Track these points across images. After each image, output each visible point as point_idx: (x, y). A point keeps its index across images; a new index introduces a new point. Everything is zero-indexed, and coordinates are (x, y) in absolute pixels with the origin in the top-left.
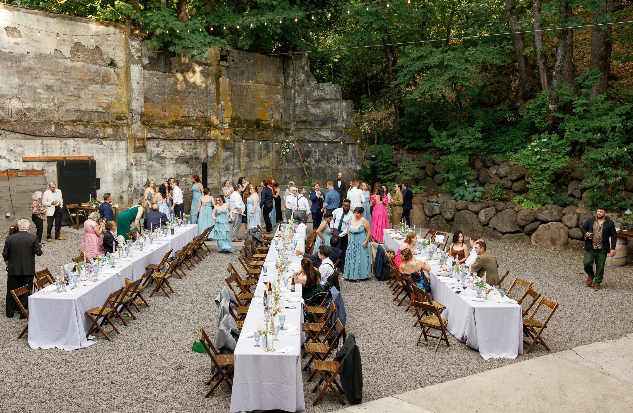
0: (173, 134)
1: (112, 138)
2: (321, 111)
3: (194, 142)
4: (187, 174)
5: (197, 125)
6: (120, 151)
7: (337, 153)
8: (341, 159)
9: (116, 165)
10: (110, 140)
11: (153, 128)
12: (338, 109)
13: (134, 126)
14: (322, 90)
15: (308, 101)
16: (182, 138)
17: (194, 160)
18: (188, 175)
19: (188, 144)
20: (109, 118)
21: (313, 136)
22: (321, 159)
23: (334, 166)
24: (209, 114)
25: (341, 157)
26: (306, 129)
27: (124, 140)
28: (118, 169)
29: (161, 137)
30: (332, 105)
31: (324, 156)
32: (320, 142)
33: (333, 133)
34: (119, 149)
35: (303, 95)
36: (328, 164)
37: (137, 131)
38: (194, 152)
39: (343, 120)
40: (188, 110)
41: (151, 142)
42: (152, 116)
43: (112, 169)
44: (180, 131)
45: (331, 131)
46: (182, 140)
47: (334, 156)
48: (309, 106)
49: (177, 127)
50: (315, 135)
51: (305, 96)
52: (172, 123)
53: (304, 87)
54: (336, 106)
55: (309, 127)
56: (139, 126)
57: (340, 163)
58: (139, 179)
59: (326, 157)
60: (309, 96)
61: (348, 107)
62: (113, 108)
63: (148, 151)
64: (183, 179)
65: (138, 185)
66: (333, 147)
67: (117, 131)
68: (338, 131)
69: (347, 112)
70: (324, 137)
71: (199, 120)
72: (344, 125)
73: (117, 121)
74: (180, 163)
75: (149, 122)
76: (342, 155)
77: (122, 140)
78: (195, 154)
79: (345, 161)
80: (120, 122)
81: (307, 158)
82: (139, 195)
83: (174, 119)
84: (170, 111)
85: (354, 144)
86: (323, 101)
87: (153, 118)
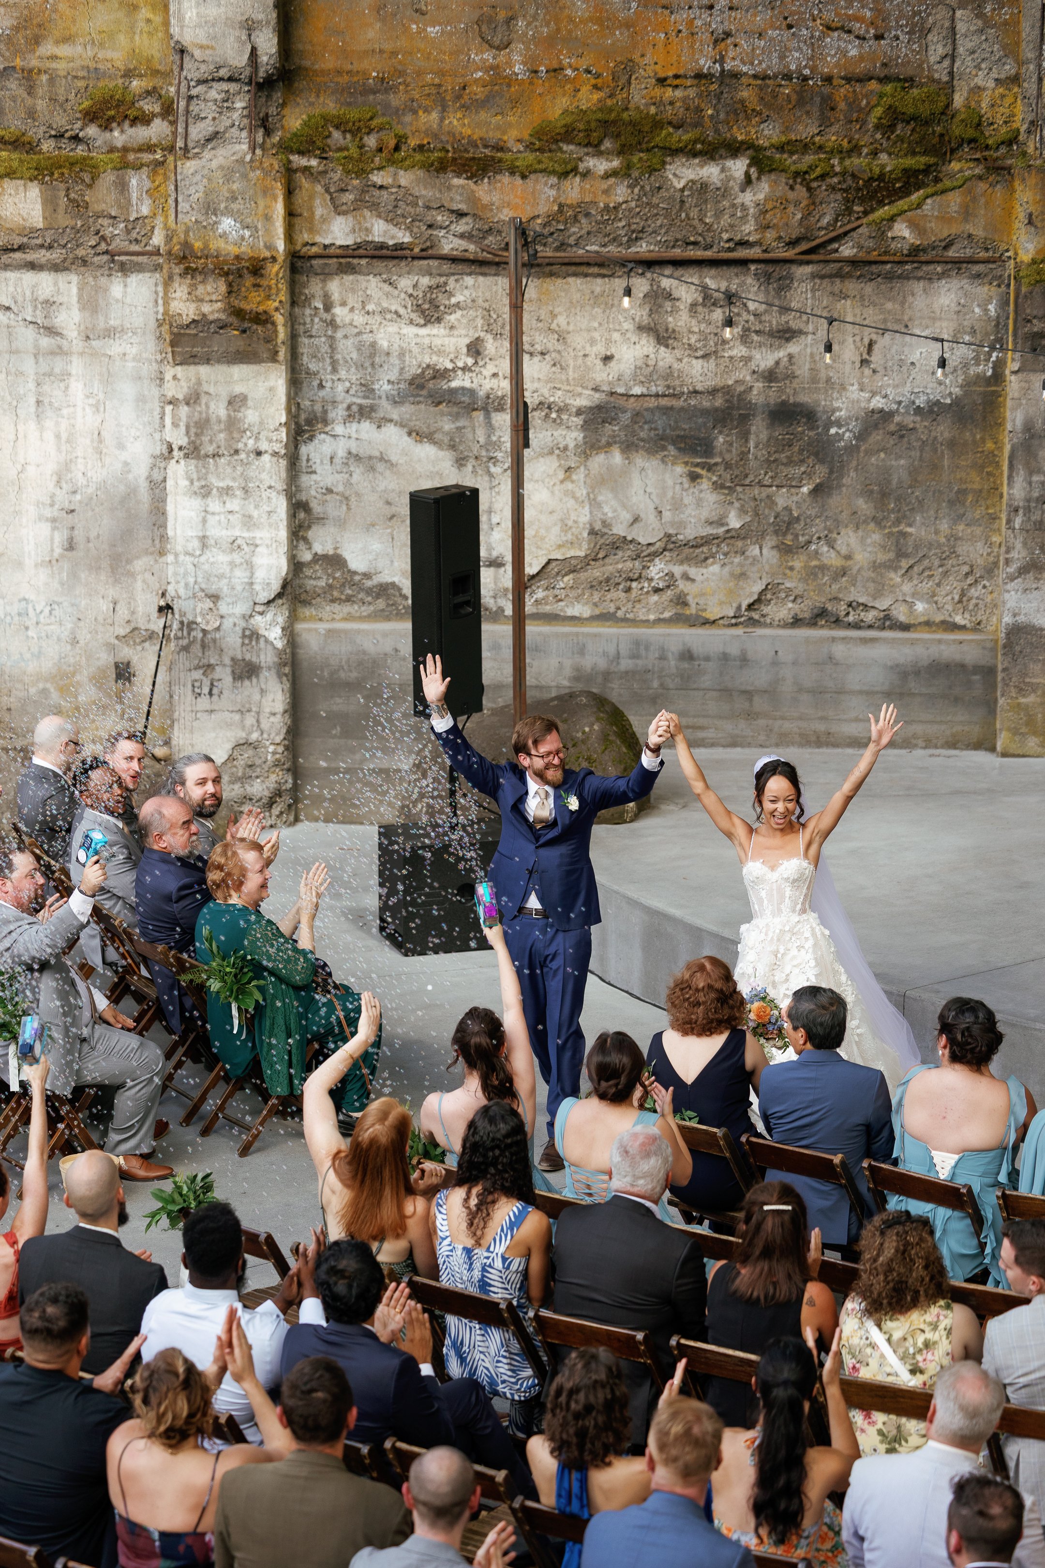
0: (551, 219)
1: (41, 256)
3: (766, 278)
4: (690, 533)
5: (805, 147)
6: (115, 348)
9: (84, 444)
10: (33, 266)
11: (377, 178)
13: (189, 167)
16: (643, 248)
17: (759, 430)
18: (706, 541)
19: (708, 299)
20: (32, 114)
24: (937, 49)
27: (139, 268)
28: (97, 474)
29: (450, 244)
34: (110, 333)
37: (210, 208)
38: (765, 359)
40: (717, 22)
41: (372, 285)
42: (384, 85)
43: (50, 467)
44: (621, 192)
46: (649, 264)
49: (600, 165)
52: (567, 134)
56: (228, 174)
58: (219, 559)
62: (67, 39)
63: (347, 348)
64: (657, 570)
65: (215, 598)
67: (78, 206)
71: (828, 105)
73: (92, 131)
74: (628, 448)
75: (356, 130)
77: (124, 269)
78: (770, 376)
80: (119, 137)
82: (224, 674)
83: (588, 99)
84: (551, 41)
87: (396, 100)
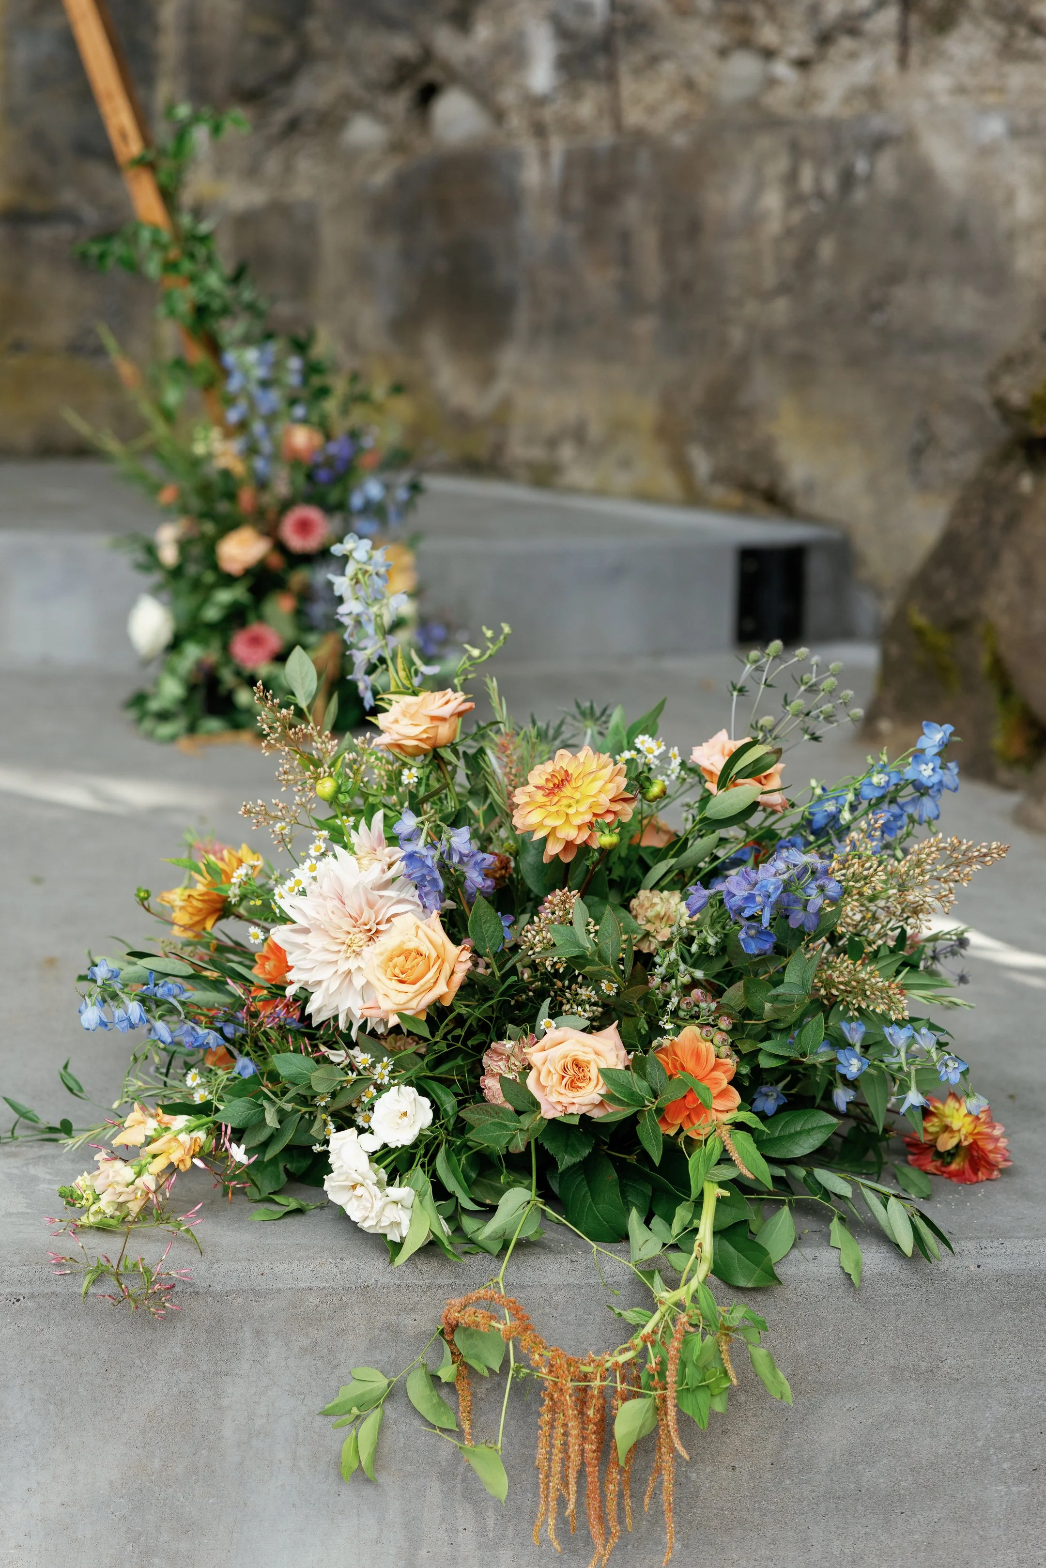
36: (743, 69)
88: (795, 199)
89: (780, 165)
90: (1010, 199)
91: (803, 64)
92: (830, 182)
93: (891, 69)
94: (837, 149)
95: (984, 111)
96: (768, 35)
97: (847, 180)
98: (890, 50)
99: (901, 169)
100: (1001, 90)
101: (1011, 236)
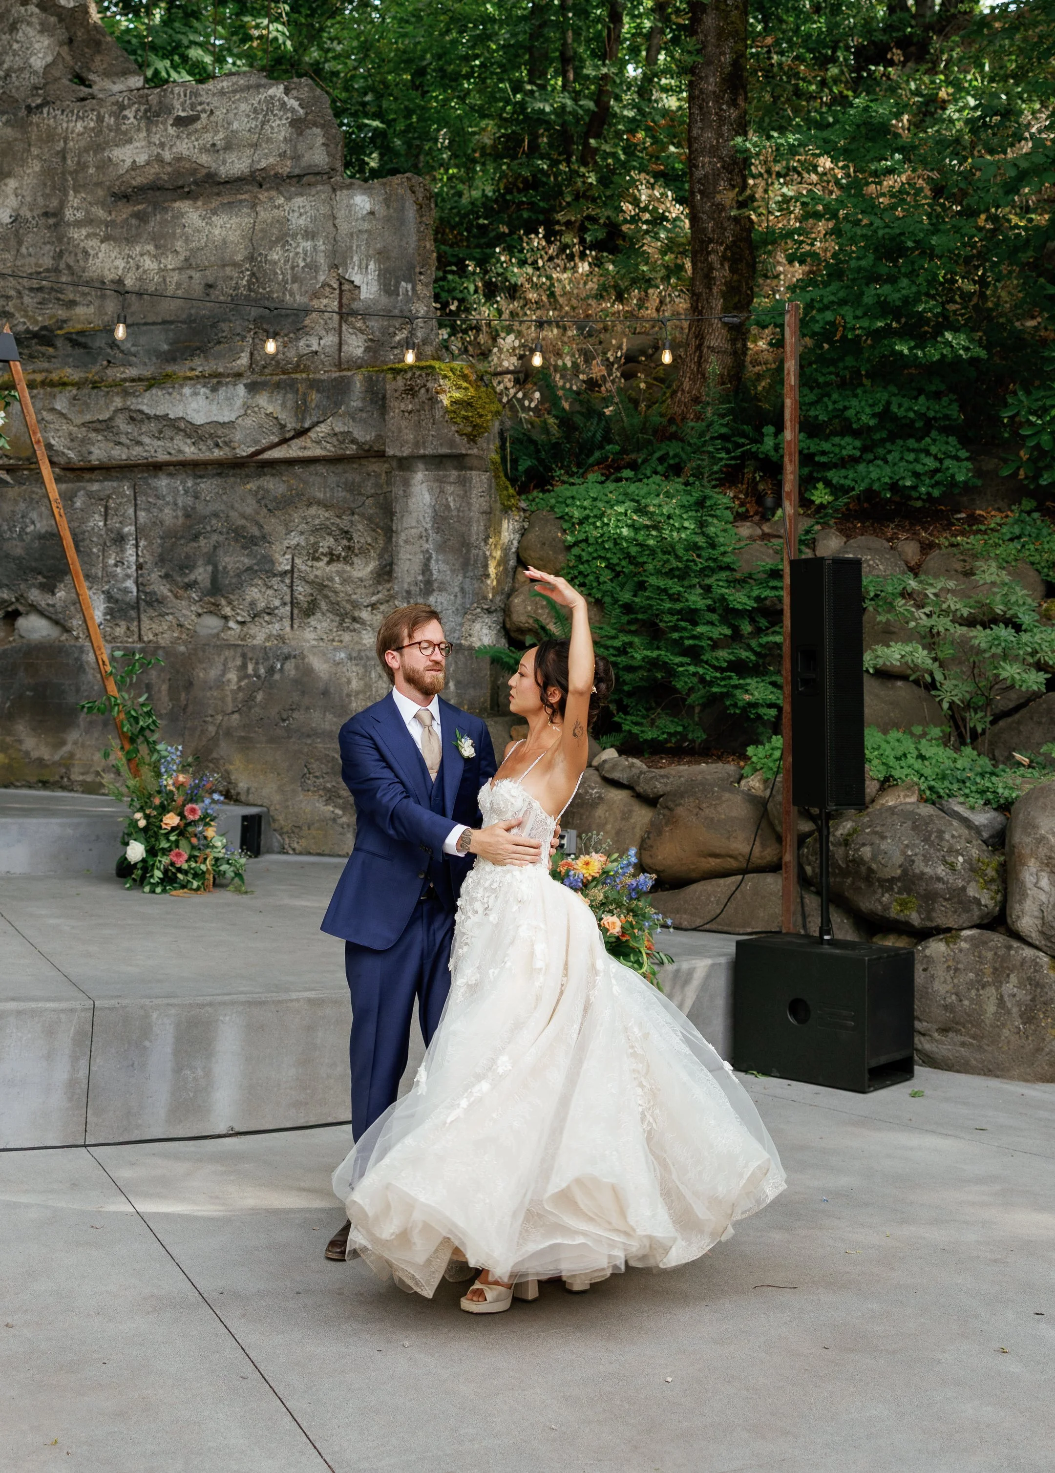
2: (170, 262)
7: (295, 539)
8: (320, 586)
12: (309, 235)
14: (180, 122)
15: (74, 200)
21: (105, 427)
22: (163, 589)
23: (260, 634)
25: (322, 568)
26: (52, 384)
30: (264, 215)
31: (186, 566)
32: (156, 468)
33: (267, 403)
35: (37, 166)
36: (212, 623)
39: (345, 314)
45: (253, 388)
47: (268, 560)
48: (78, 234)
50: (121, 423)
51: (48, 172)
53: (47, 118)
54: (298, 222)
55: (72, 374)
57: (310, 610)
59: (201, 574)
60: (82, 167)
61: (396, 222)
66: (261, 497)
68: (314, 384)
69: (382, 255)
70: (194, 432)
72: (356, 346)
76: (333, 558)
79: (362, 596)
81: (49, 588)
85: (459, 461)
86: (189, 195)
88: (244, 676)
89: (239, 662)
90: (349, 682)
91: (243, 623)
92: (262, 671)
93: (288, 629)
94: (266, 659)
95: (335, 649)
96: (227, 611)
97: (271, 670)
98: (287, 623)
99: (297, 668)
100: (341, 641)
101: (349, 695)
